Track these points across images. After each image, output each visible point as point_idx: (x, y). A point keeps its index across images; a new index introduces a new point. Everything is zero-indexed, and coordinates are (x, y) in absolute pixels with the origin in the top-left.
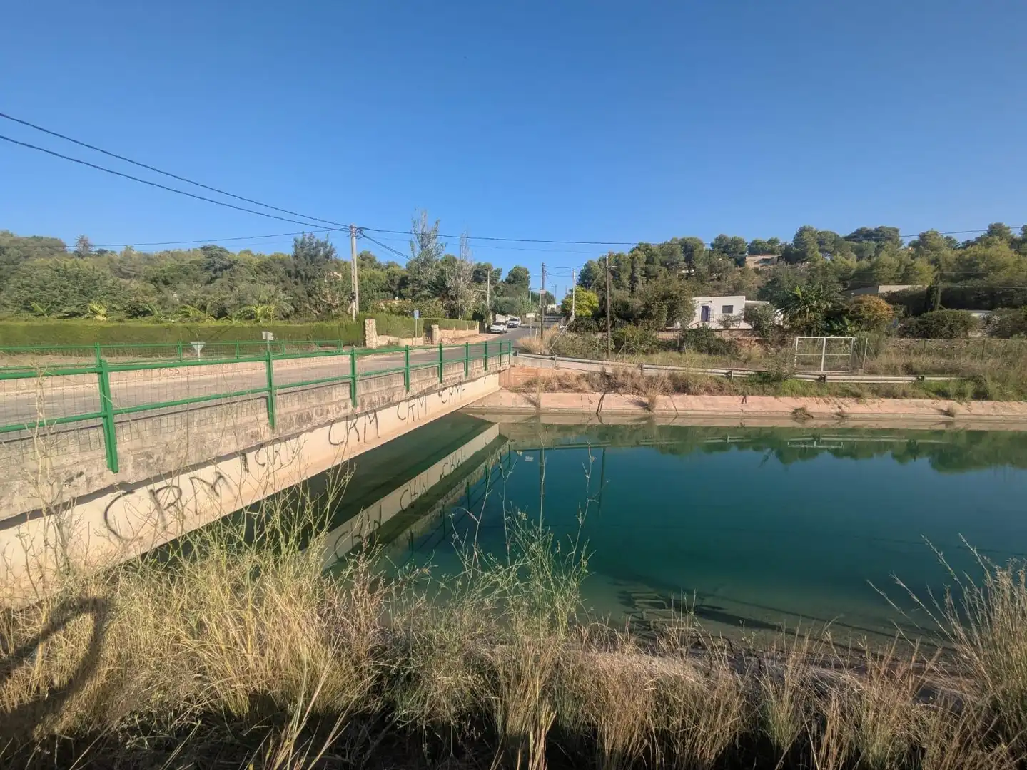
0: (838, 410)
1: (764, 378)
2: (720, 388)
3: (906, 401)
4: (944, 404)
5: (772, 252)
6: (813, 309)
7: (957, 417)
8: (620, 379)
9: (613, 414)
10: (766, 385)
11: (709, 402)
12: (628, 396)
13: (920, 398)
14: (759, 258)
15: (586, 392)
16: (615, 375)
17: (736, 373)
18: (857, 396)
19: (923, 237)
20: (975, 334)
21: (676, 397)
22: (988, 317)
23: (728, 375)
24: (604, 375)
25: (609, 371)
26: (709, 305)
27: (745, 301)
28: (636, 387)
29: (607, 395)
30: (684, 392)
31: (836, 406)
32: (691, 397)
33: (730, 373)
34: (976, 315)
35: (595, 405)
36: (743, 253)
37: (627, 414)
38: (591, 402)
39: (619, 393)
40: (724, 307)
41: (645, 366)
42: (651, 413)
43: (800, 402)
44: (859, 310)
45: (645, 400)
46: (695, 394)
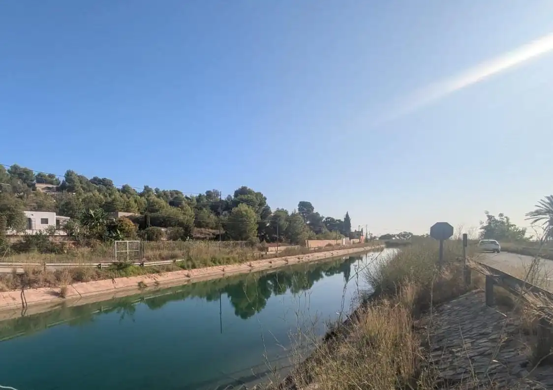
0: (154, 281)
1: (118, 266)
2: (98, 275)
3: (174, 272)
4: (186, 272)
5: (52, 183)
6: (101, 224)
7: (191, 277)
8: (32, 277)
9: (36, 305)
10: (121, 271)
11: (96, 285)
12: (42, 289)
13: (177, 270)
14: (44, 186)
15: (5, 291)
16: (26, 273)
17: (104, 265)
18: (158, 272)
19: (124, 187)
20: (164, 239)
21: (75, 285)
22: (166, 231)
23: (99, 267)
24: (15, 275)
25: (20, 271)
26: (31, 217)
27: (55, 216)
28: (46, 281)
29: (25, 291)
30: (79, 281)
31: (153, 278)
32: (84, 283)
33: (100, 265)
34: (163, 230)
35: (19, 301)
36: (32, 181)
37: (47, 303)
38: (14, 299)
39: (34, 288)
40: (42, 219)
41: (47, 264)
42: (64, 300)
43: (139, 279)
44: (123, 226)
45: (57, 290)
46: (87, 281)
